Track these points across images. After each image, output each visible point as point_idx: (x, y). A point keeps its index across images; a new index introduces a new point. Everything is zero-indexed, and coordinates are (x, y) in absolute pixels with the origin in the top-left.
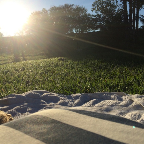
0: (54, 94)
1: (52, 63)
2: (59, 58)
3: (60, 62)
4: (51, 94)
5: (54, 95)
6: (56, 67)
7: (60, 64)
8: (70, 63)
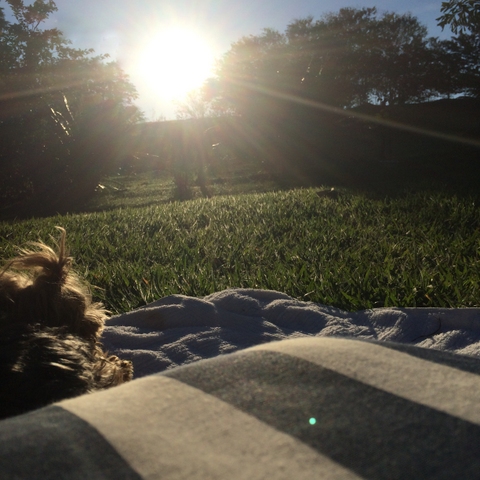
0: (304, 305)
1: (297, 205)
2: (318, 190)
3: (322, 202)
4: (295, 304)
5: (306, 308)
6: (309, 217)
7: (322, 209)
8: (359, 206)
